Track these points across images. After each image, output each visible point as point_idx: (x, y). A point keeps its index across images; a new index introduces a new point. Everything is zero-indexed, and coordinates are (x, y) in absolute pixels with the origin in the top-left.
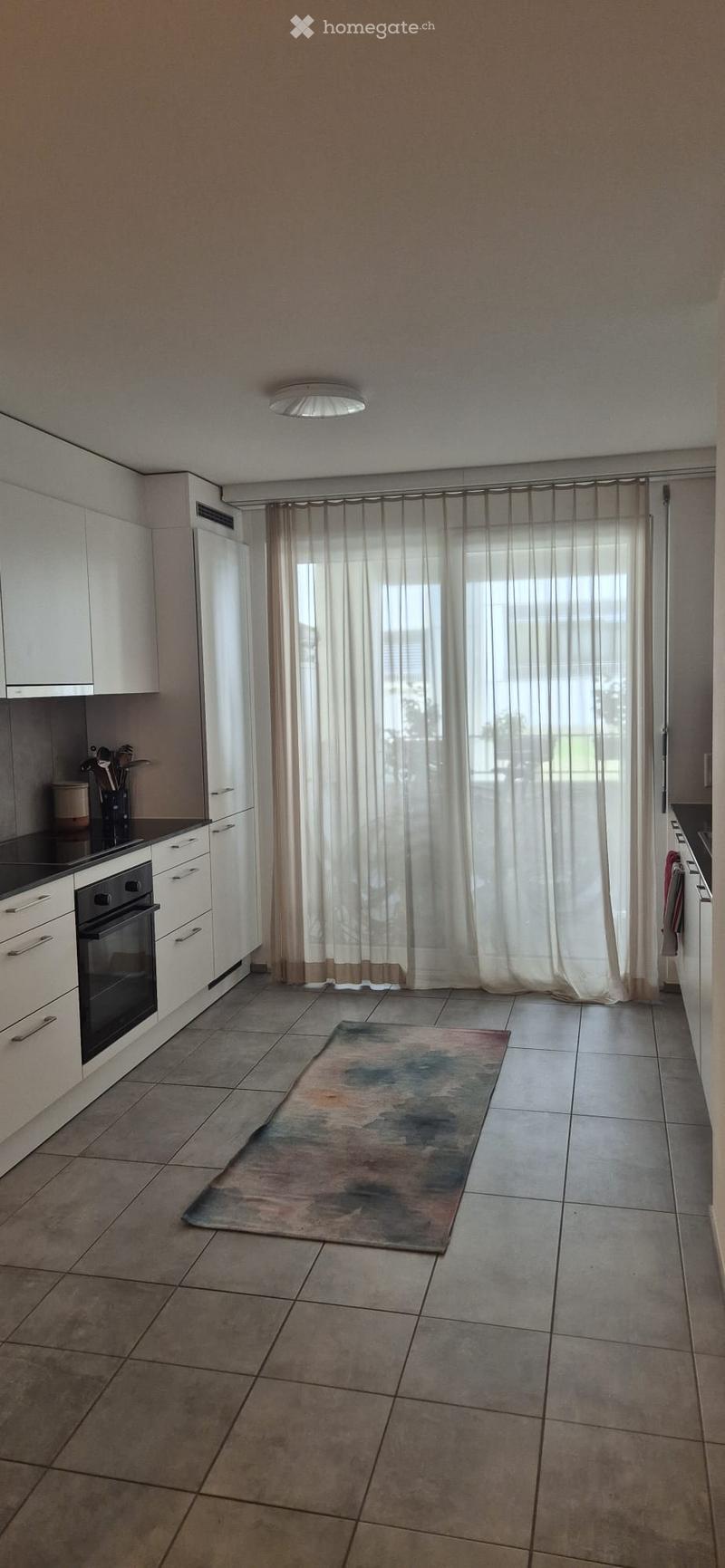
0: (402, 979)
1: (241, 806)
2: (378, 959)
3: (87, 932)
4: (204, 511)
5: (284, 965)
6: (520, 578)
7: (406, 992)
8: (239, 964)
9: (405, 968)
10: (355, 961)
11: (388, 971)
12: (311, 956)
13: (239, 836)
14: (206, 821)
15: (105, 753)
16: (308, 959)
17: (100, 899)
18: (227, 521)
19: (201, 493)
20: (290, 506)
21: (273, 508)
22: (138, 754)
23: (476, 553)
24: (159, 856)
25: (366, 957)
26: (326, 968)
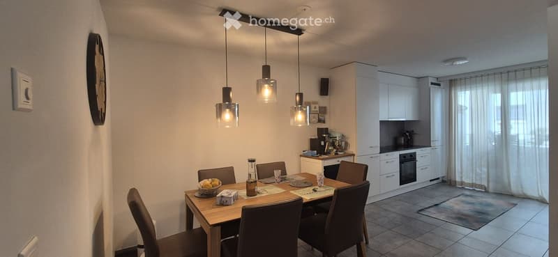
0: (485, 189)
1: (440, 144)
2: (478, 183)
3: (401, 162)
4: (432, 84)
5: (450, 180)
6: (520, 91)
7: (486, 191)
8: (438, 179)
9: (486, 185)
10: (471, 182)
11: (481, 186)
12: (458, 179)
13: (439, 151)
14: (430, 146)
15: (408, 132)
16: (457, 180)
17: (405, 157)
18: (439, 85)
19: (431, 80)
20: (455, 80)
21: (451, 81)
22: (415, 132)
23: (512, 85)
24: (418, 152)
25: (474, 182)
26: (462, 183)
